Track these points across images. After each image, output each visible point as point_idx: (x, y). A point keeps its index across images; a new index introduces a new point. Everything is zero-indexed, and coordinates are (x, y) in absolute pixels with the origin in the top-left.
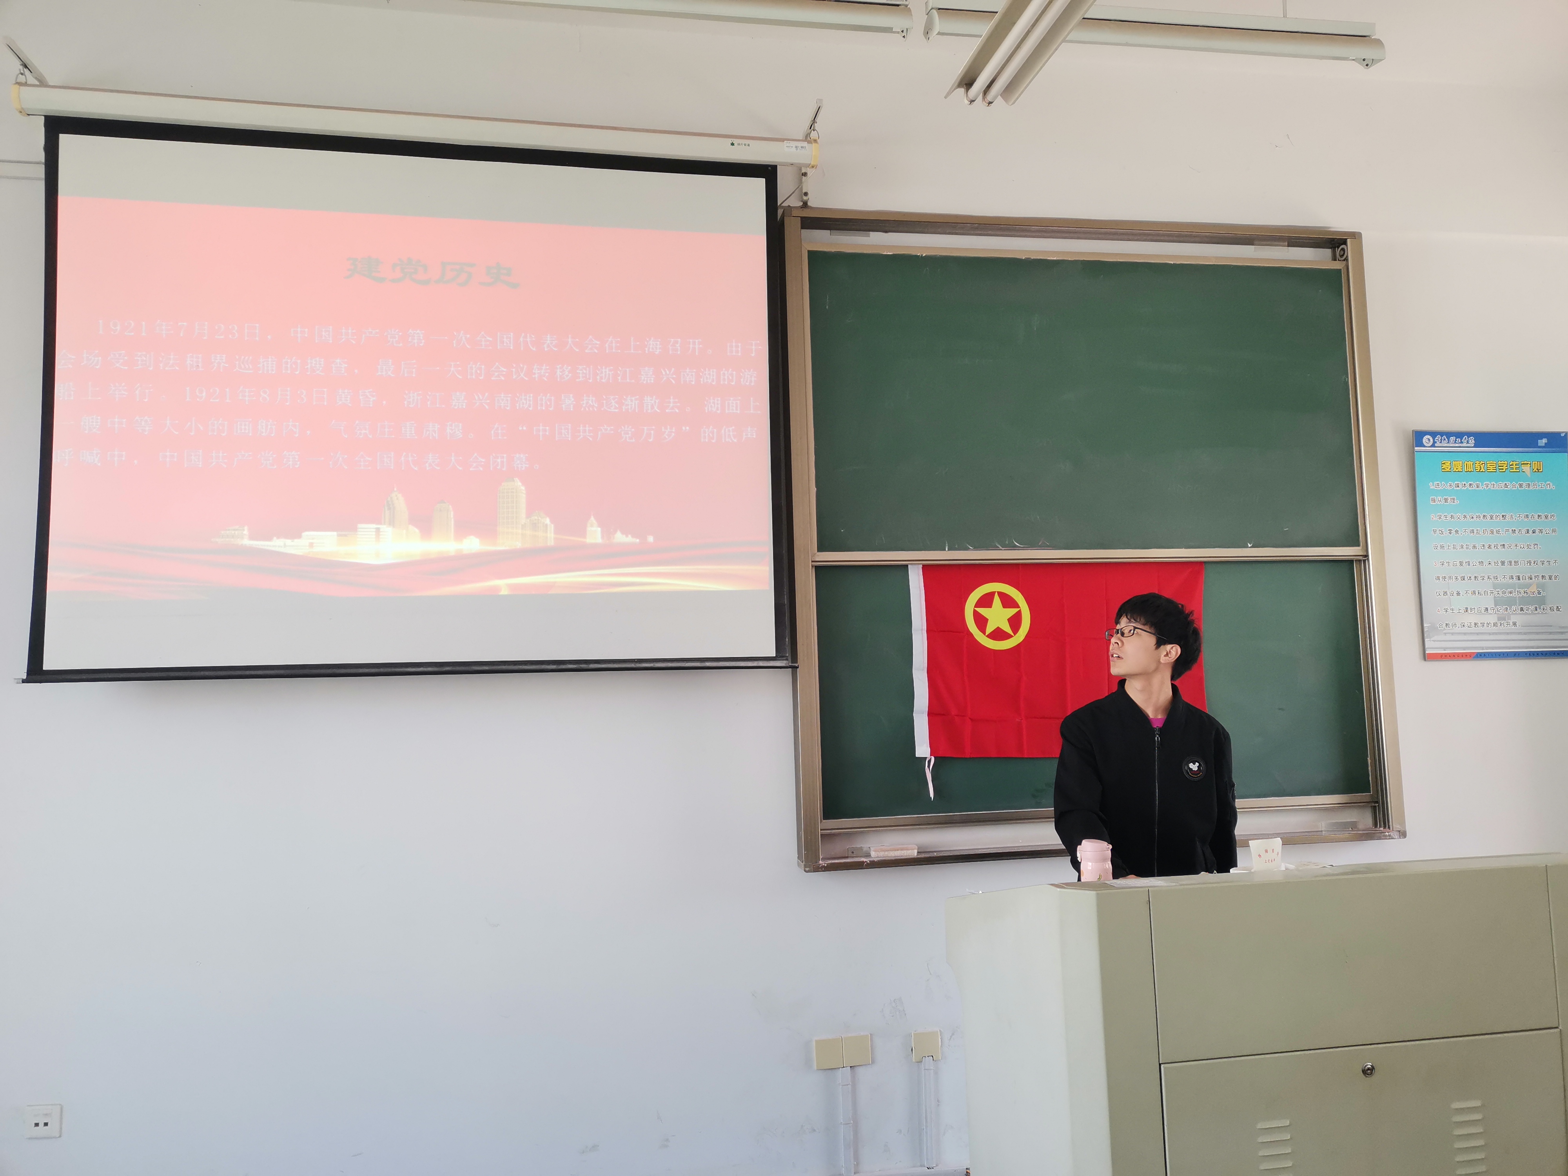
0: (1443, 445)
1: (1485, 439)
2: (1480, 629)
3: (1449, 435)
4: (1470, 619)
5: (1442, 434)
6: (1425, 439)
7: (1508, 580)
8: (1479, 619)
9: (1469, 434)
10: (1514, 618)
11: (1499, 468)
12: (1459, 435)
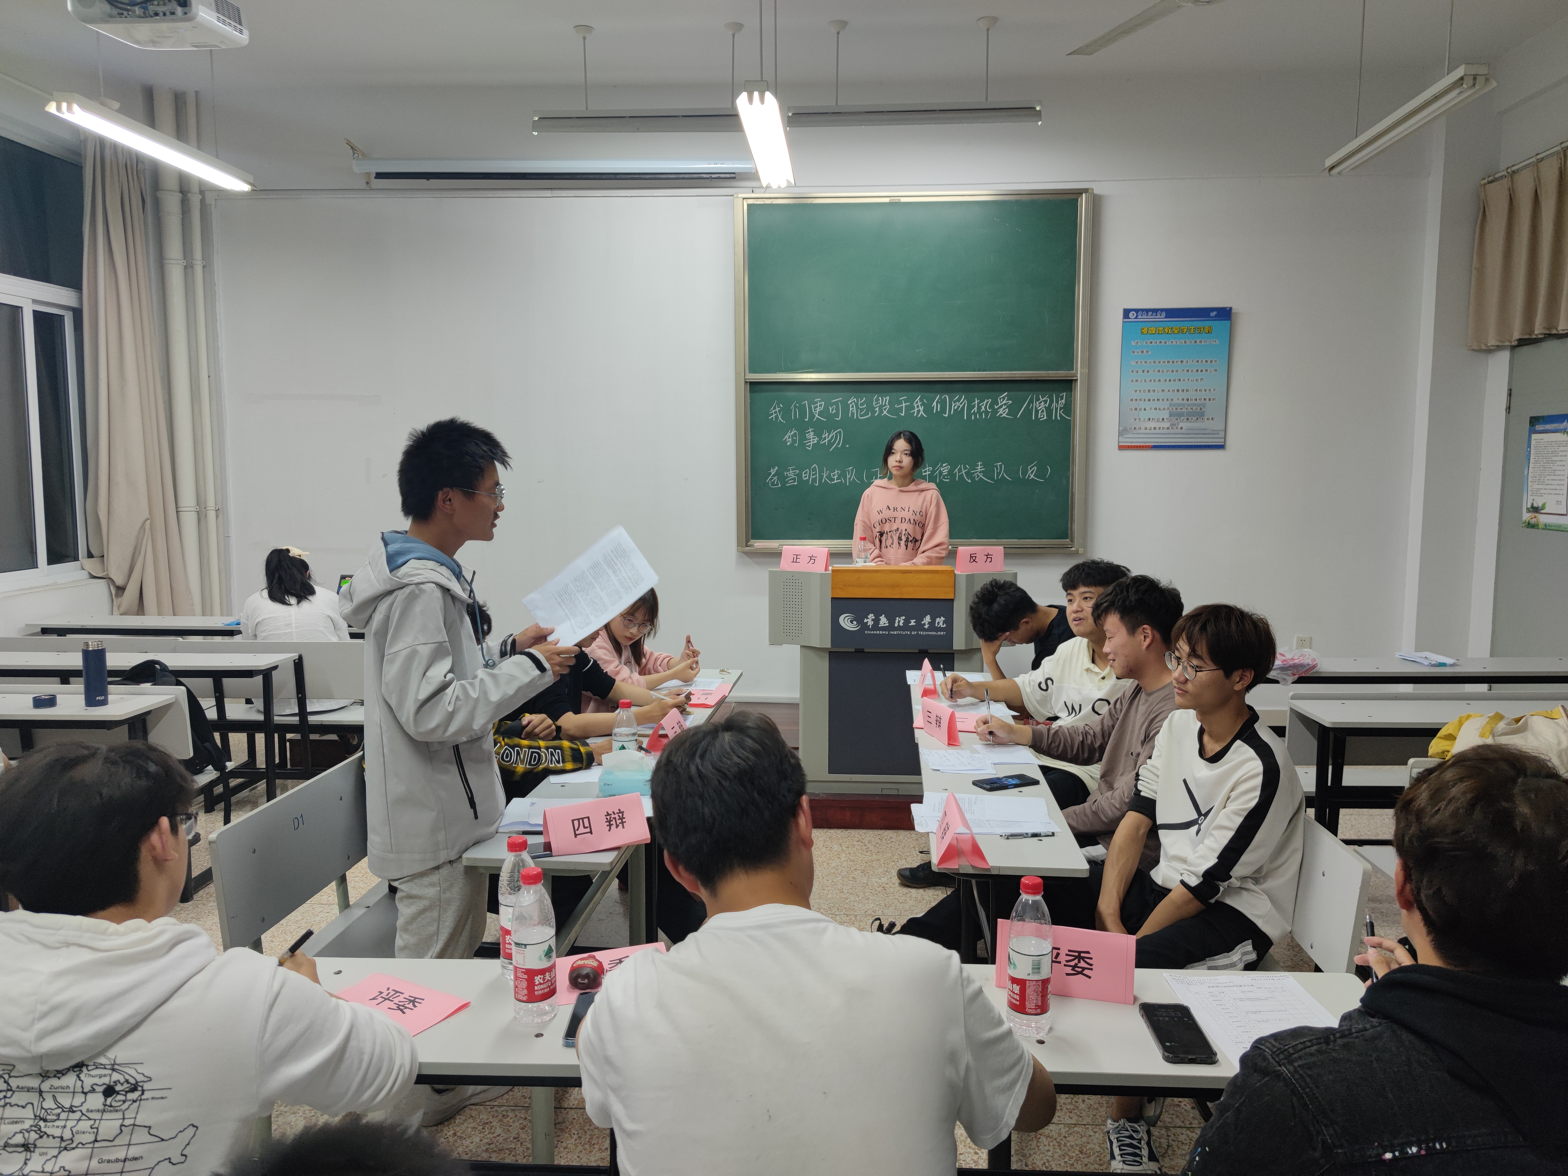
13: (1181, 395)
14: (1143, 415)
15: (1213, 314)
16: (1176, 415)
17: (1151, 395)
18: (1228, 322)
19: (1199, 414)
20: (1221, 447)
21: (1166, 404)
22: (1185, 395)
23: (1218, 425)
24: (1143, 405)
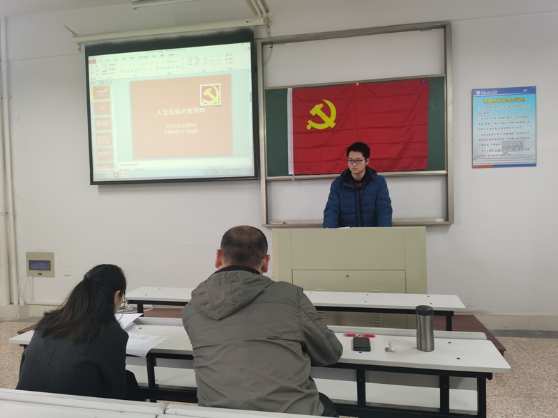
0: (484, 94)
1: (502, 91)
2: (496, 157)
3: (487, 90)
4: (492, 153)
5: (484, 90)
6: (477, 93)
7: (509, 140)
8: (495, 153)
9: (495, 89)
10: (510, 153)
11: (507, 101)
12: (491, 90)
13: (509, 136)
14: (487, 148)
15: (525, 90)
16: (507, 147)
17: (492, 137)
18: (534, 95)
19: (519, 146)
20: (534, 165)
21: (500, 142)
22: (511, 136)
23: (532, 152)
24: (486, 142)
